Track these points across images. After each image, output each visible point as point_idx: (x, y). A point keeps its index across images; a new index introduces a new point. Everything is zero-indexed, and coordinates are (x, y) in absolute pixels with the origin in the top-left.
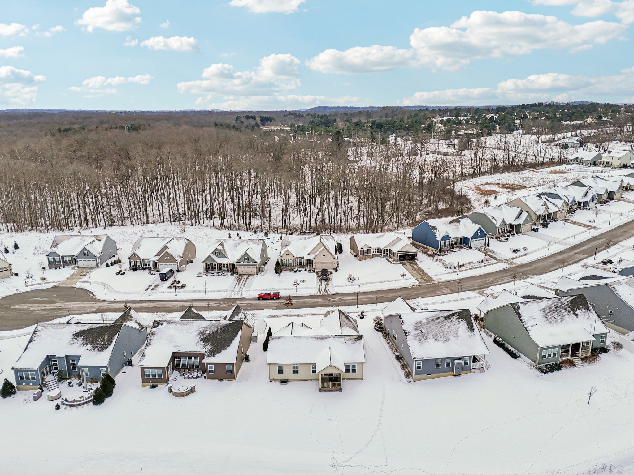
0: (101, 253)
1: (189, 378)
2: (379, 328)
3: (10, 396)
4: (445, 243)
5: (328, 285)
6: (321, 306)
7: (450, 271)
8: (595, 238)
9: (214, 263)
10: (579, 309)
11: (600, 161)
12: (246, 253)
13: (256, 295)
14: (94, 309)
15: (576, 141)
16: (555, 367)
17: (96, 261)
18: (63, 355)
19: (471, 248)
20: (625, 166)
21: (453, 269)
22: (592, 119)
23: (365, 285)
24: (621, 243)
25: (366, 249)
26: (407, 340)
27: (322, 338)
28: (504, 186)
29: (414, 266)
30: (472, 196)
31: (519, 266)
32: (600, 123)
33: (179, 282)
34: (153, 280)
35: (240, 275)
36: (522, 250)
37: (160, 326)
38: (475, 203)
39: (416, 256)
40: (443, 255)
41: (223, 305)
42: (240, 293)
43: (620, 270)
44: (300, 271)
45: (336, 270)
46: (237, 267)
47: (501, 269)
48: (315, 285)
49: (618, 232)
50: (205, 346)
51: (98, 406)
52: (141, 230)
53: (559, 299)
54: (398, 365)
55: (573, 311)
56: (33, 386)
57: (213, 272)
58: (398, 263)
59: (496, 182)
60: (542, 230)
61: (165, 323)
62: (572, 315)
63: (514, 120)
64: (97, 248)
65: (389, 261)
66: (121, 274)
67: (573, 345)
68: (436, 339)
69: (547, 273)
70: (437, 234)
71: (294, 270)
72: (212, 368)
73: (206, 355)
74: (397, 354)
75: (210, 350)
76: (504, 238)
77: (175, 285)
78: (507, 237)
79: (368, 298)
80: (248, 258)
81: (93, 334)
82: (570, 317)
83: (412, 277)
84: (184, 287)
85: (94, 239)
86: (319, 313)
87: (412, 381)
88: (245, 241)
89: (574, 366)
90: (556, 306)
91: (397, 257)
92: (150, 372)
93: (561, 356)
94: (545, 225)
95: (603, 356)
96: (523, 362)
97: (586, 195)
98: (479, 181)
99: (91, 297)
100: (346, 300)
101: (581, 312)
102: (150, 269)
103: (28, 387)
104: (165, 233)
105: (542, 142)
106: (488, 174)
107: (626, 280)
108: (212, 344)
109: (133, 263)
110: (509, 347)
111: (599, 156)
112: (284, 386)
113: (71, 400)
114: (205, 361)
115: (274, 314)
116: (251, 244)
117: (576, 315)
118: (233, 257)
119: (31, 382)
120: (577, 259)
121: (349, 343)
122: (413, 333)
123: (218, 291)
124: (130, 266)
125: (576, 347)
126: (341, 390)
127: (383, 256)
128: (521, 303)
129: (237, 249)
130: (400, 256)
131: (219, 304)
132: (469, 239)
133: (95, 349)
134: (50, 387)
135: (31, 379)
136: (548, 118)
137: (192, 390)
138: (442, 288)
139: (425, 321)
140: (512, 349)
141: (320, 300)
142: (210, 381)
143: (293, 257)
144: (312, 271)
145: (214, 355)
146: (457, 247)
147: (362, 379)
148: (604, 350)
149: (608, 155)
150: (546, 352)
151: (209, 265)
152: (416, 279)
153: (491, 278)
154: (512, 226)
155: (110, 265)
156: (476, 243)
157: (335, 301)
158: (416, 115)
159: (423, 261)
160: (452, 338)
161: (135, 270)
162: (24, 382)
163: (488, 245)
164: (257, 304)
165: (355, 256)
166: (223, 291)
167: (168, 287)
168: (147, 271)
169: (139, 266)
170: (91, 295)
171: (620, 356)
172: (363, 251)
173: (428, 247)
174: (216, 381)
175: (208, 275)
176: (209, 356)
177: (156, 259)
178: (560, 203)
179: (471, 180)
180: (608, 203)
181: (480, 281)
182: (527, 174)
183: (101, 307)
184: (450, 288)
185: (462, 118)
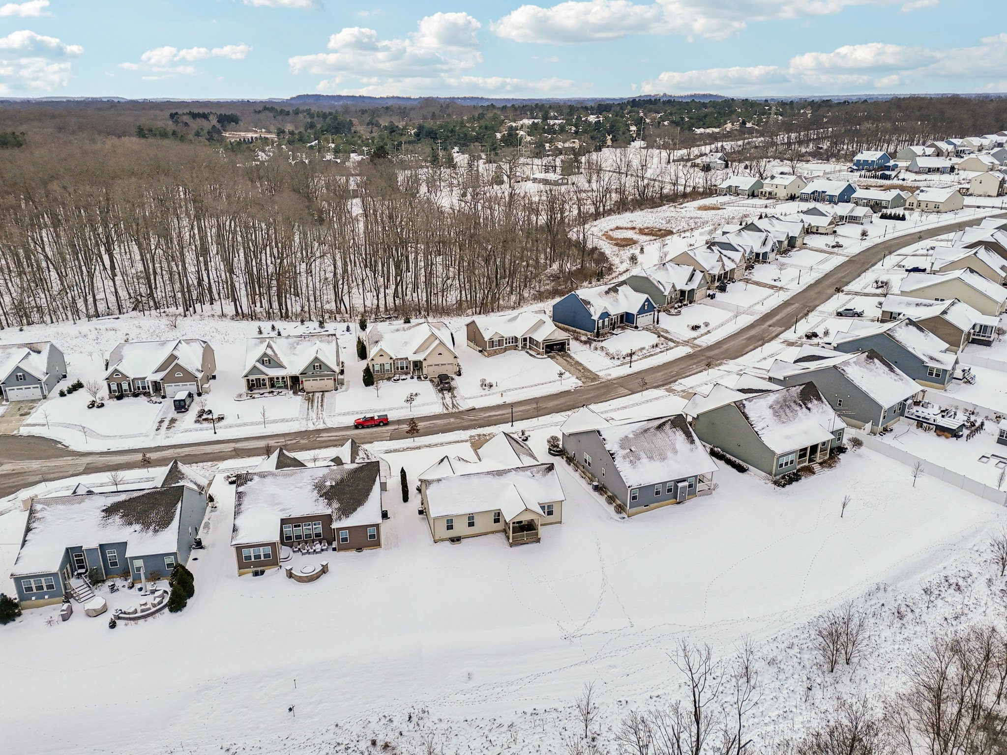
0: (47, 374)
1: (309, 553)
2: (557, 451)
3: (14, 620)
4: (604, 322)
5: (455, 397)
6: (458, 429)
7: (619, 362)
8: (786, 304)
9: (262, 377)
10: (810, 400)
11: (760, 190)
12: (316, 359)
13: (350, 421)
14: (81, 469)
15: (719, 159)
16: (794, 478)
17: (41, 388)
18: (94, 545)
19: (636, 327)
20: (792, 198)
21: (622, 359)
22: (733, 125)
23: (509, 393)
24: (819, 308)
25: (496, 339)
26: (615, 463)
27: (500, 473)
28: (642, 232)
29: (568, 359)
30: (608, 249)
31: (705, 349)
32: (743, 132)
33: (210, 412)
34: (162, 412)
35: (308, 393)
36: (703, 326)
37: (249, 482)
38: (615, 260)
39: (568, 344)
40: (602, 341)
41: (302, 441)
42: (322, 420)
43: (836, 346)
44: (404, 379)
45: (460, 375)
46: (302, 381)
47: (684, 354)
48: (436, 400)
49: (812, 294)
50: (329, 504)
51: (179, 613)
52: (93, 329)
53: (787, 390)
54: (602, 500)
55: (805, 404)
56: (50, 600)
57: (262, 391)
58: (545, 356)
59: (629, 225)
60: (719, 296)
61: (256, 478)
62: (804, 409)
63: (628, 125)
64: (38, 365)
65: (531, 355)
66: (98, 407)
67: (811, 447)
68: (651, 458)
69: (742, 355)
70: (592, 310)
71: (395, 378)
72: (345, 534)
73: (334, 517)
74: (595, 483)
75: (339, 509)
76: (676, 311)
77: (204, 416)
78: (679, 309)
79: (520, 411)
80: (320, 365)
81: (138, 506)
82: (802, 412)
83: (571, 375)
84: (223, 418)
85: (27, 350)
86: (460, 439)
87: (626, 516)
88: (307, 339)
89: (814, 473)
90: (785, 401)
91: (543, 349)
92: (252, 552)
93: (799, 463)
94: (723, 289)
95: (842, 456)
96: (755, 478)
97: (764, 244)
98: (606, 224)
99: (61, 449)
100: (490, 416)
101: (814, 404)
102: (147, 394)
103: (41, 601)
104: (139, 331)
105: (674, 161)
106: (615, 213)
107: (855, 359)
108: (339, 500)
109: (114, 387)
110: (733, 459)
111: (759, 184)
112: (456, 546)
113: (131, 611)
114: (335, 525)
115: (392, 448)
116: (318, 342)
117: (809, 409)
118: (294, 365)
119: (46, 593)
120: (774, 334)
121: (538, 476)
122: (620, 453)
123: (283, 420)
124: (110, 392)
125: (814, 448)
126: (538, 540)
127: (520, 348)
128: (746, 399)
129: (296, 351)
130: (547, 346)
131: (295, 441)
132: (633, 315)
133: (148, 529)
134: (81, 596)
135: (45, 589)
136: (672, 122)
137: (324, 570)
138: (616, 387)
139: (631, 436)
140: (738, 461)
141: (452, 420)
142: (342, 554)
143: (391, 358)
144: (423, 379)
145: (347, 516)
146: (618, 327)
147: (561, 522)
148: (842, 450)
149: (771, 182)
150: (784, 460)
151: (252, 381)
152: (577, 378)
153: (676, 369)
154: (683, 292)
155: (66, 393)
156: (642, 321)
157: (475, 420)
158: (481, 117)
159: (577, 350)
160: (669, 454)
161: (120, 398)
162: (34, 595)
163: (658, 323)
164: (357, 435)
165: (481, 351)
166: (292, 420)
167: (196, 422)
168: (142, 399)
169: (126, 390)
170: (60, 446)
171: (860, 456)
172: (492, 343)
173: (578, 330)
174: (353, 553)
175: (256, 396)
176: (340, 518)
177: (158, 377)
178: (737, 256)
179: (595, 223)
180: (790, 253)
181: (662, 373)
182: (667, 211)
183: (90, 464)
184: (629, 387)
185: (552, 122)
